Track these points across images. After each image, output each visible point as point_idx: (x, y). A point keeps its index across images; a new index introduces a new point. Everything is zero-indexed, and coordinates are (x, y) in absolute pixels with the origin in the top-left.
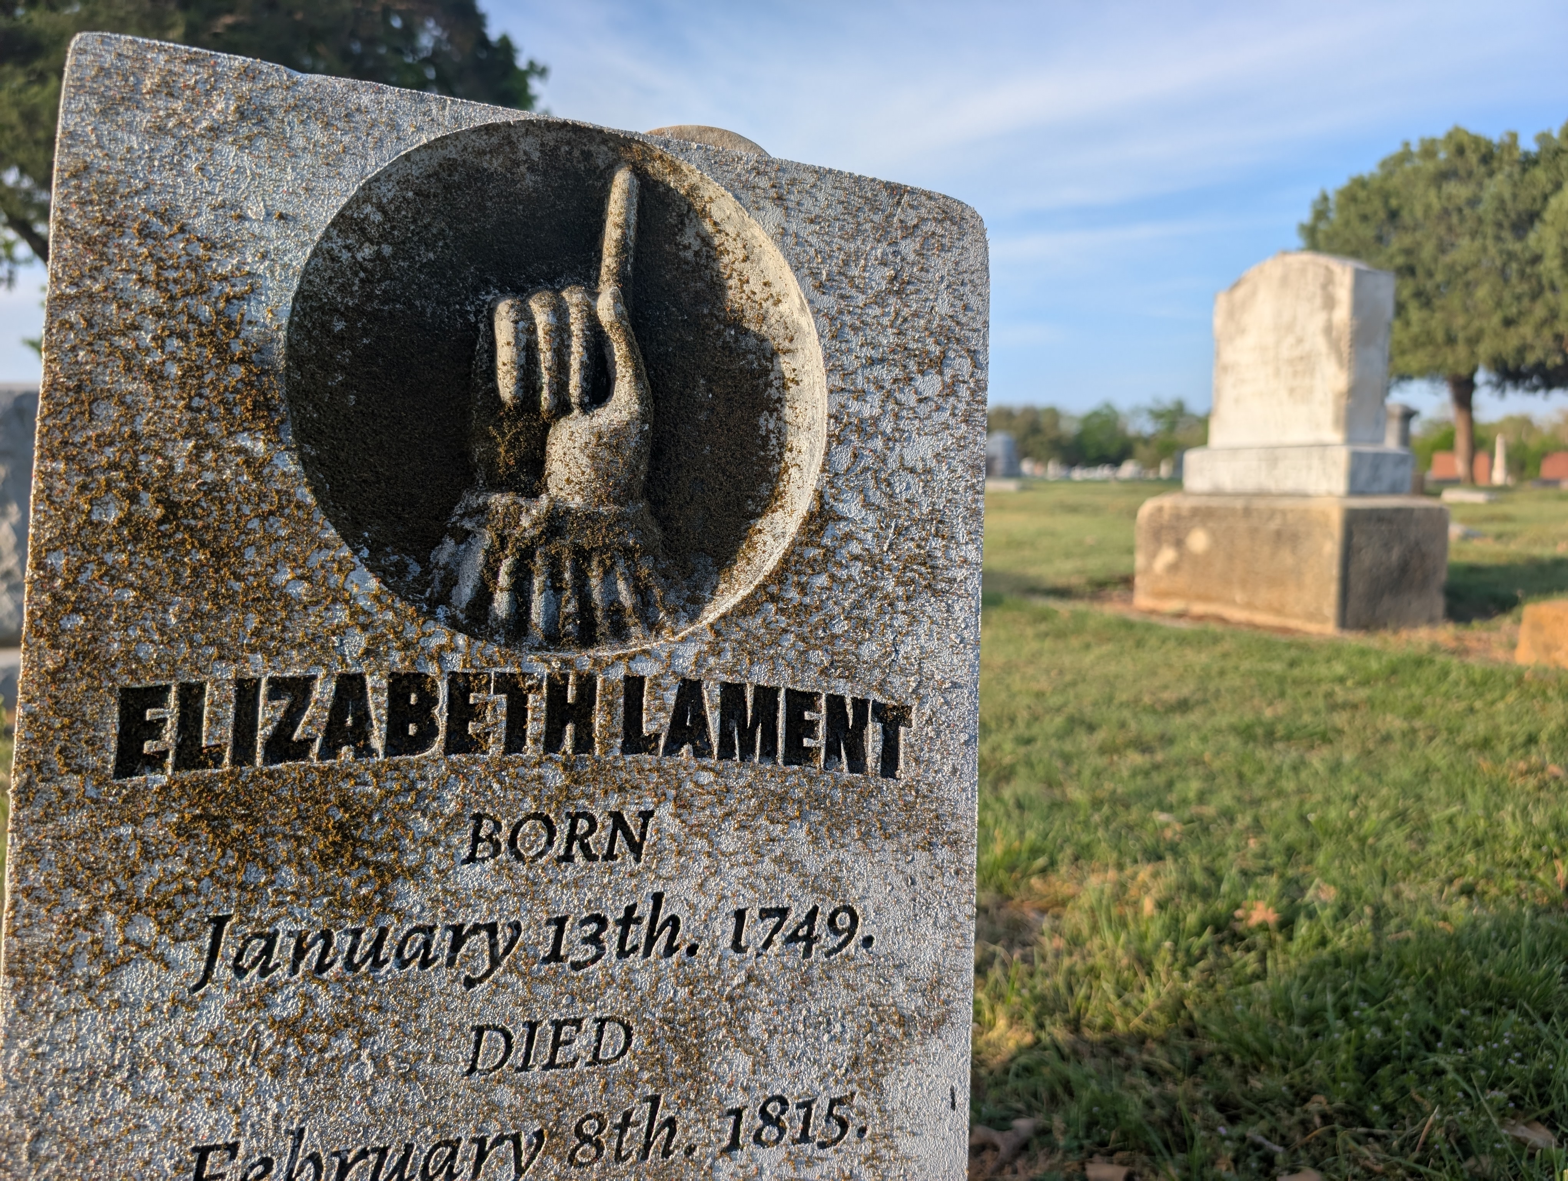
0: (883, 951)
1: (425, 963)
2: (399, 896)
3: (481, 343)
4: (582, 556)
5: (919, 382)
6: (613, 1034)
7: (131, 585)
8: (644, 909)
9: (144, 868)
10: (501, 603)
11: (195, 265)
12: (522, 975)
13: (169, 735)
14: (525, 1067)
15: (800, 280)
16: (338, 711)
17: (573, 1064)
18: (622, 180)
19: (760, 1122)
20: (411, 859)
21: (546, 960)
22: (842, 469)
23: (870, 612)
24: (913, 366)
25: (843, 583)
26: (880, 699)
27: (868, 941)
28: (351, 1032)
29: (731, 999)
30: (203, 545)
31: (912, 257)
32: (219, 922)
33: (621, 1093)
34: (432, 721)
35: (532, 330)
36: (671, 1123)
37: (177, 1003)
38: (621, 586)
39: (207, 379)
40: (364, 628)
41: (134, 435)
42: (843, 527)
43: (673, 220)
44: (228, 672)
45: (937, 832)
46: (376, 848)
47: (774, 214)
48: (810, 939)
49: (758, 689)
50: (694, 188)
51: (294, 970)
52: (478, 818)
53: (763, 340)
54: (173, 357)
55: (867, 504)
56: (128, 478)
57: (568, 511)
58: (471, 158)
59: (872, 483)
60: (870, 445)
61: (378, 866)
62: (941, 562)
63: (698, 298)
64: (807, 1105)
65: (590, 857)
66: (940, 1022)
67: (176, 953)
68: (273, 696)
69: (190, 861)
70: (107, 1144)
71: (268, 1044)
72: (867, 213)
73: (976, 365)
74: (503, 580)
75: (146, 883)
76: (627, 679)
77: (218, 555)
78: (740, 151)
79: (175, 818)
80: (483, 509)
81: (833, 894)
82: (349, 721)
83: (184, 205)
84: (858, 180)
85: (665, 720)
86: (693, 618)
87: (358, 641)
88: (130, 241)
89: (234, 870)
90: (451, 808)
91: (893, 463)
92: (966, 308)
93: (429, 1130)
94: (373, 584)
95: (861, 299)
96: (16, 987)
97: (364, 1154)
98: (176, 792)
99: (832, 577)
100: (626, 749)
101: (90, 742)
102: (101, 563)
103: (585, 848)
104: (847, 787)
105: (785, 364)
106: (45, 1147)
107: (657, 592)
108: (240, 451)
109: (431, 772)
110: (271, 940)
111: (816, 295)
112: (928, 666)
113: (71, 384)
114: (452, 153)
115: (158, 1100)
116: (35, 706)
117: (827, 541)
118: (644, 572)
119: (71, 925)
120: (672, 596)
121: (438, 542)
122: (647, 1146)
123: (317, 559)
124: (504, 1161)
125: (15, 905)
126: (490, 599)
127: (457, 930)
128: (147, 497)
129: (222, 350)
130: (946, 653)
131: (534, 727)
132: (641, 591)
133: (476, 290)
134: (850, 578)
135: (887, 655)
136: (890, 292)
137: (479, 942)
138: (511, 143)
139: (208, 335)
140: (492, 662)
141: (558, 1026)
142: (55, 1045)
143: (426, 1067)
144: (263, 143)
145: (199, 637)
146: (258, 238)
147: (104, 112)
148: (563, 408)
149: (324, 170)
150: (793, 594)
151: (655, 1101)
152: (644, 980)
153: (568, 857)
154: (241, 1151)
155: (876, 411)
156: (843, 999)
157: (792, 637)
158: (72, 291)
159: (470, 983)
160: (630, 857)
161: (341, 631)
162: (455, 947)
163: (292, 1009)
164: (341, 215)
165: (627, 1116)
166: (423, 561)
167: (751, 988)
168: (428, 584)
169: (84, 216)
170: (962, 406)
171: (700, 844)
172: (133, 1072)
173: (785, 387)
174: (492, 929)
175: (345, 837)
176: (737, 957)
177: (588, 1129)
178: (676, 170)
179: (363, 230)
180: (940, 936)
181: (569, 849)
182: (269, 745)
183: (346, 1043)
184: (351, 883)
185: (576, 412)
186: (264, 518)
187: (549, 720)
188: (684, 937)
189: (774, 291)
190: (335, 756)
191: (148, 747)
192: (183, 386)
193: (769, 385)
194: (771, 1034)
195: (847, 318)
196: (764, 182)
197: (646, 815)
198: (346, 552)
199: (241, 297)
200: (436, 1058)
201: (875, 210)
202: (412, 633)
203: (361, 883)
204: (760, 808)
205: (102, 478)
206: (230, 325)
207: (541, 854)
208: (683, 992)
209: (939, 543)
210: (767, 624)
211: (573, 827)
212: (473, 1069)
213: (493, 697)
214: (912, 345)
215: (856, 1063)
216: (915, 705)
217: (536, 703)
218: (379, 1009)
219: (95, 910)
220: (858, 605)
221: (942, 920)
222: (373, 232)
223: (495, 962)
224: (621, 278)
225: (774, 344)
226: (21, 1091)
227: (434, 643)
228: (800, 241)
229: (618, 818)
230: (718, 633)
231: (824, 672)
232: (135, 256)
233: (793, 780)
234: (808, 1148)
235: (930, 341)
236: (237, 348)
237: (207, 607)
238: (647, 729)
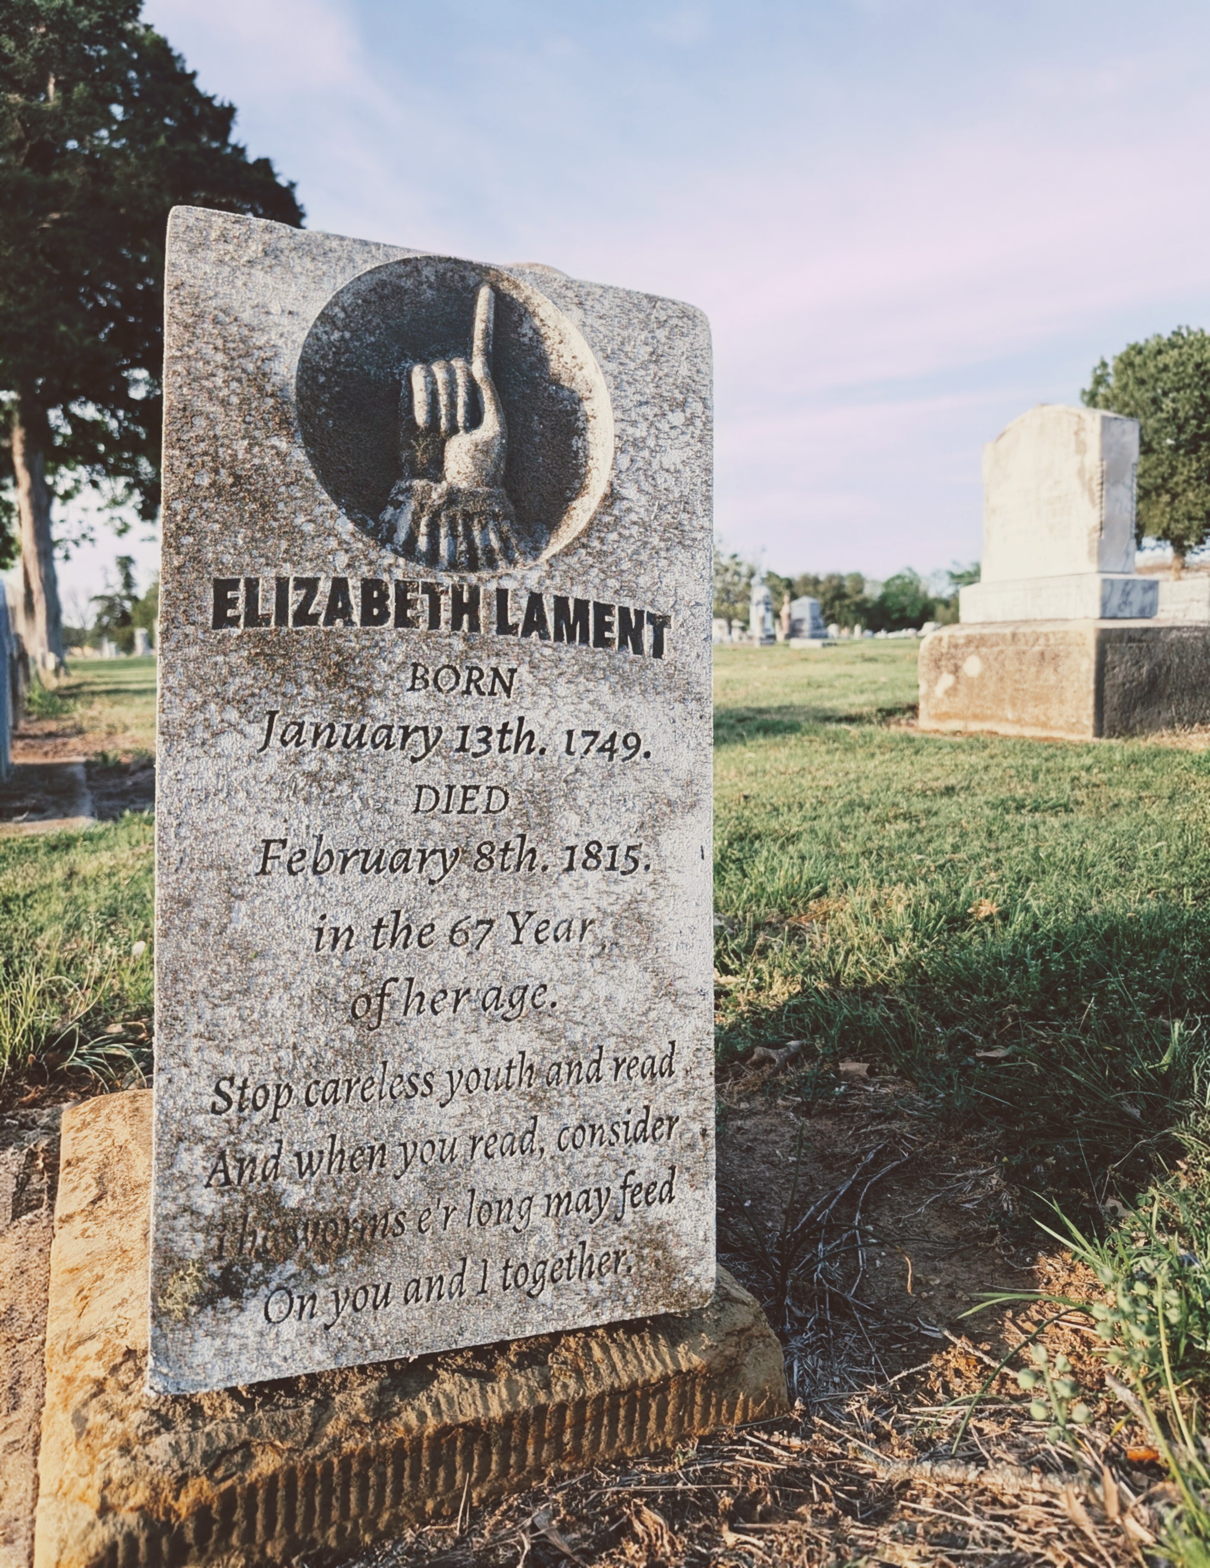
0: (657, 761)
1: (388, 747)
2: (372, 707)
3: (403, 392)
4: (468, 518)
5: (670, 416)
6: (498, 798)
7: (217, 521)
8: (514, 725)
9: (230, 680)
10: (423, 543)
11: (243, 341)
12: (444, 758)
13: (241, 605)
14: (447, 811)
15: (595, 353)
16: (333, 599)
17: (475, 811)
18: (485, 293)
19: (585, 856)
20: (378, 686)
21: (458, 750)
22: (624, 468)
23: (644, 557)
24: (666, 406)
25: (627, 538)
26: (652, 611)
27: (647, 755)
28: (347, 783)
29: (566, 781)
30: (255, 500)
31: (663, 340)
32: (272, 714)
33: (503, 831)
34: (386, 608)
35: (434, 383)
36: (533, 851)
37: (251, 758)
38: (492, 536)
39: (253, 406)
40: (347, 551)
41: (215, 436)
42: (625, 504)
43: (516, 318)
44: (271, 573)
45: (688, 692)
46: (358, 678)
47: (577, 313)
48: (612, 751)
49: (577, 601)
50: (528, 298)
51: (314, 745)
52: (415, 666)
53: (573, 392)
54: (234, 392)
55: (640, 491)
56: (213, 461)
57: (459, 490)
58: (394, 279)
59: (642, 478)
60: (642, 454)
61: (359, 688)
62: (687, 528)
63: (533, 367)
64: (613, 848)
65: (481, 693)
66: (693, 806)
67: (249, 729)
68: (296, 588)
69: (255, 678)
70: (216, 833)
71: (301, 785)
72: (634, 313)
73: (706, 407)
74: (423, 529)
75: (232, 689)
76: (498, 590)
77: (264, 506)
78: (556, 275)
79: (246, 654)
80: (409, 489)
81: (625, 725)
82: (340, 605)
83: (236, 305)
84: (628, 293)
85: (521, 616)
86: (535, 558)
87: (342, 559)
88: (208, 326)
89: (279, 685)
90: (399, 659)
91: (655, 466)
92: (698, 371)
93: (393, 842)
94: (350, 526)
95: (632, 366)
96: (165, 741)
97: (356, 853)
98: (246, 639)
99: (620, 534)
100: (500, 631)
101: (199, 608)
102: (201, 508)
103: (478, 688)
104: (632, 662)
105: (587, 406)
106: (183, 831)
107: (514, 541)
108: (273, 447)
109: (387, 637)
110: (301, 726)
111: (605, 362)
112: (680, 592)
113: (181, 406)
114: (384, 276)
115: (242, 811)
116: (169, 586)
117: (616, 512)
118: (505, 528)
119: (193, 709)
120: (522, 544)
121: (383, 509)
122: (520, 863)
123: (318, 510)
124: (436, 864)
125: (163, 696)
126: (416, 540)
127: (406, 728)
128: (223, 471)
129: (260, 389)
130: (692, 584)
131: (445, 615)
132: (504, 540)
133: (399, 360)
134: (631, 536)
135: (655, 584)
136: (650, 361)
137: (419, 736)
138: (418, 271)
139: (252, 380)
140: (419, 575)
141: (465, 788)
142: (187, 775)
143: (390, 806)
144: (278, 270)
145: (255, 552)
146: (278, 325)
147: (190, 251)
148: (453, 430)
149: (313, 286)
150: (596, 544)
151: (523, 837)
152: (515, 766)
153: (468, 692)
154: (289, 844)
155: (644, 434)
156: (633, 787)
157: (596, 570)
158: (178, 354)
159: (414, 760)
160: (504, 695)
161: (332, 552)
162: (404, 740)
163: (314, 766)
164: (322, 313)
165: (507, 844)
166: (375, 519)
167: (578, 776)
168: (380, 531)
169: (182, 311)
170: (698, 432)
171: (545, 690)
172: (229, 794)
173: (587, 420)
174: (425, 730)
175: (341, 671)
176: (569, 757)
177: (485, 850)
178: (517, 287)
179: (334, 323)
180: (692, 754)
181: (468, 687)
182: (296, 615)
183: (344, 788)
184: (344, 697)
185: (462, 432)
186: (288, 485)
187: (454, 612)
188: (537, 743)
189: (578, 361)
190: (333, 624)
191: (230, 613)
192: (240, 409)
193: (578, 419)
194: (591, 803)
195: (624, 377)
196: (570, 294)
197: (513, 671)
198: (334, 507)
199: (269, 359)
200: (396, 802)
201: (640, 311)
202: (373, 555)
203: (350, 698)
204: (580, 671)
205: (199, 460)
206: (264, 375)
207: (452, 689)
208: (538, 775)
209: (685, 516)
210: (580, 562)
211: (470, 674)
212: (417, 810)
213: (420, 596)
214: (665, 394)
215: (642, 825)
216: (673, 614)
217: (445, 601)
218: (363, 771)
219: (205, 702)
220: (636, 552)
221: (692, 745)
222: (339, 323)
223: (428, 749)
224: (486, 353)
225: (580, 394)
226: (169, 800)
227: (386, 562)
228: (593, 330)
229: (496, 671)
230: (551, 566)
231: (616, 592)
232: (211, 334)
233: (599, 656)
234: (615, 874)
235: (676, 391)
236: (269, 388)
237: (258, 535)
238: (511, 620)
